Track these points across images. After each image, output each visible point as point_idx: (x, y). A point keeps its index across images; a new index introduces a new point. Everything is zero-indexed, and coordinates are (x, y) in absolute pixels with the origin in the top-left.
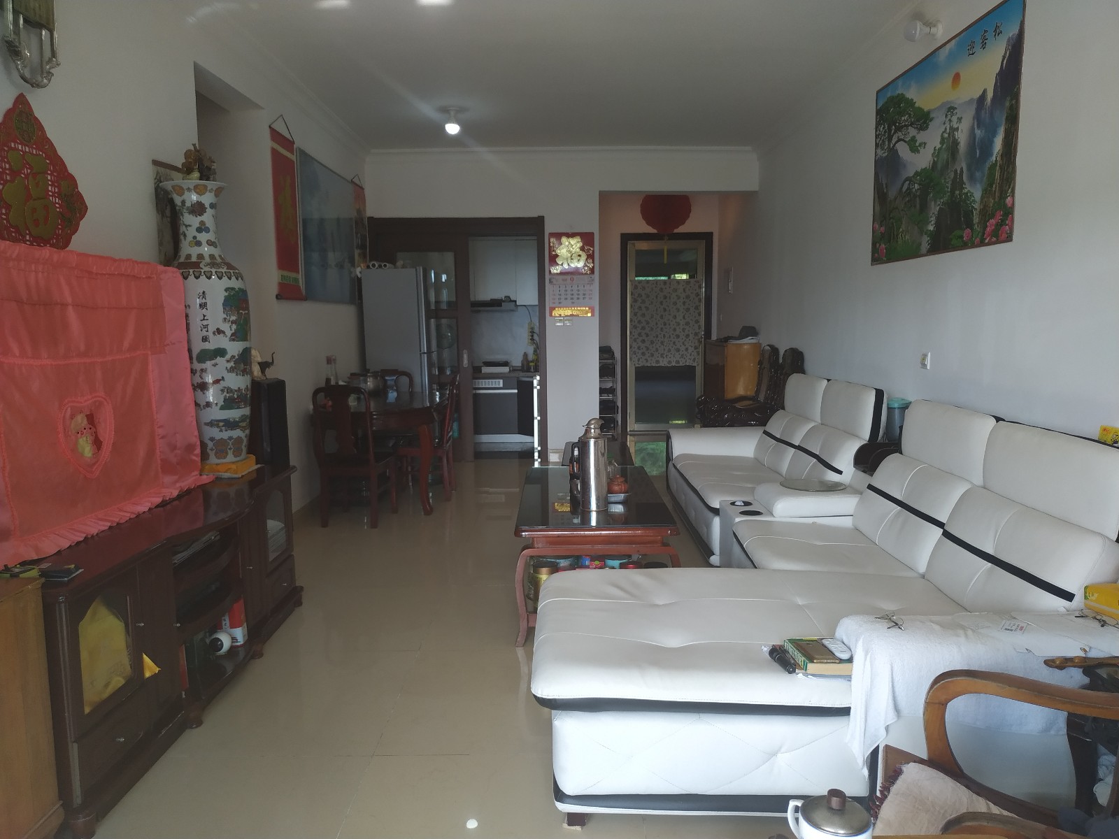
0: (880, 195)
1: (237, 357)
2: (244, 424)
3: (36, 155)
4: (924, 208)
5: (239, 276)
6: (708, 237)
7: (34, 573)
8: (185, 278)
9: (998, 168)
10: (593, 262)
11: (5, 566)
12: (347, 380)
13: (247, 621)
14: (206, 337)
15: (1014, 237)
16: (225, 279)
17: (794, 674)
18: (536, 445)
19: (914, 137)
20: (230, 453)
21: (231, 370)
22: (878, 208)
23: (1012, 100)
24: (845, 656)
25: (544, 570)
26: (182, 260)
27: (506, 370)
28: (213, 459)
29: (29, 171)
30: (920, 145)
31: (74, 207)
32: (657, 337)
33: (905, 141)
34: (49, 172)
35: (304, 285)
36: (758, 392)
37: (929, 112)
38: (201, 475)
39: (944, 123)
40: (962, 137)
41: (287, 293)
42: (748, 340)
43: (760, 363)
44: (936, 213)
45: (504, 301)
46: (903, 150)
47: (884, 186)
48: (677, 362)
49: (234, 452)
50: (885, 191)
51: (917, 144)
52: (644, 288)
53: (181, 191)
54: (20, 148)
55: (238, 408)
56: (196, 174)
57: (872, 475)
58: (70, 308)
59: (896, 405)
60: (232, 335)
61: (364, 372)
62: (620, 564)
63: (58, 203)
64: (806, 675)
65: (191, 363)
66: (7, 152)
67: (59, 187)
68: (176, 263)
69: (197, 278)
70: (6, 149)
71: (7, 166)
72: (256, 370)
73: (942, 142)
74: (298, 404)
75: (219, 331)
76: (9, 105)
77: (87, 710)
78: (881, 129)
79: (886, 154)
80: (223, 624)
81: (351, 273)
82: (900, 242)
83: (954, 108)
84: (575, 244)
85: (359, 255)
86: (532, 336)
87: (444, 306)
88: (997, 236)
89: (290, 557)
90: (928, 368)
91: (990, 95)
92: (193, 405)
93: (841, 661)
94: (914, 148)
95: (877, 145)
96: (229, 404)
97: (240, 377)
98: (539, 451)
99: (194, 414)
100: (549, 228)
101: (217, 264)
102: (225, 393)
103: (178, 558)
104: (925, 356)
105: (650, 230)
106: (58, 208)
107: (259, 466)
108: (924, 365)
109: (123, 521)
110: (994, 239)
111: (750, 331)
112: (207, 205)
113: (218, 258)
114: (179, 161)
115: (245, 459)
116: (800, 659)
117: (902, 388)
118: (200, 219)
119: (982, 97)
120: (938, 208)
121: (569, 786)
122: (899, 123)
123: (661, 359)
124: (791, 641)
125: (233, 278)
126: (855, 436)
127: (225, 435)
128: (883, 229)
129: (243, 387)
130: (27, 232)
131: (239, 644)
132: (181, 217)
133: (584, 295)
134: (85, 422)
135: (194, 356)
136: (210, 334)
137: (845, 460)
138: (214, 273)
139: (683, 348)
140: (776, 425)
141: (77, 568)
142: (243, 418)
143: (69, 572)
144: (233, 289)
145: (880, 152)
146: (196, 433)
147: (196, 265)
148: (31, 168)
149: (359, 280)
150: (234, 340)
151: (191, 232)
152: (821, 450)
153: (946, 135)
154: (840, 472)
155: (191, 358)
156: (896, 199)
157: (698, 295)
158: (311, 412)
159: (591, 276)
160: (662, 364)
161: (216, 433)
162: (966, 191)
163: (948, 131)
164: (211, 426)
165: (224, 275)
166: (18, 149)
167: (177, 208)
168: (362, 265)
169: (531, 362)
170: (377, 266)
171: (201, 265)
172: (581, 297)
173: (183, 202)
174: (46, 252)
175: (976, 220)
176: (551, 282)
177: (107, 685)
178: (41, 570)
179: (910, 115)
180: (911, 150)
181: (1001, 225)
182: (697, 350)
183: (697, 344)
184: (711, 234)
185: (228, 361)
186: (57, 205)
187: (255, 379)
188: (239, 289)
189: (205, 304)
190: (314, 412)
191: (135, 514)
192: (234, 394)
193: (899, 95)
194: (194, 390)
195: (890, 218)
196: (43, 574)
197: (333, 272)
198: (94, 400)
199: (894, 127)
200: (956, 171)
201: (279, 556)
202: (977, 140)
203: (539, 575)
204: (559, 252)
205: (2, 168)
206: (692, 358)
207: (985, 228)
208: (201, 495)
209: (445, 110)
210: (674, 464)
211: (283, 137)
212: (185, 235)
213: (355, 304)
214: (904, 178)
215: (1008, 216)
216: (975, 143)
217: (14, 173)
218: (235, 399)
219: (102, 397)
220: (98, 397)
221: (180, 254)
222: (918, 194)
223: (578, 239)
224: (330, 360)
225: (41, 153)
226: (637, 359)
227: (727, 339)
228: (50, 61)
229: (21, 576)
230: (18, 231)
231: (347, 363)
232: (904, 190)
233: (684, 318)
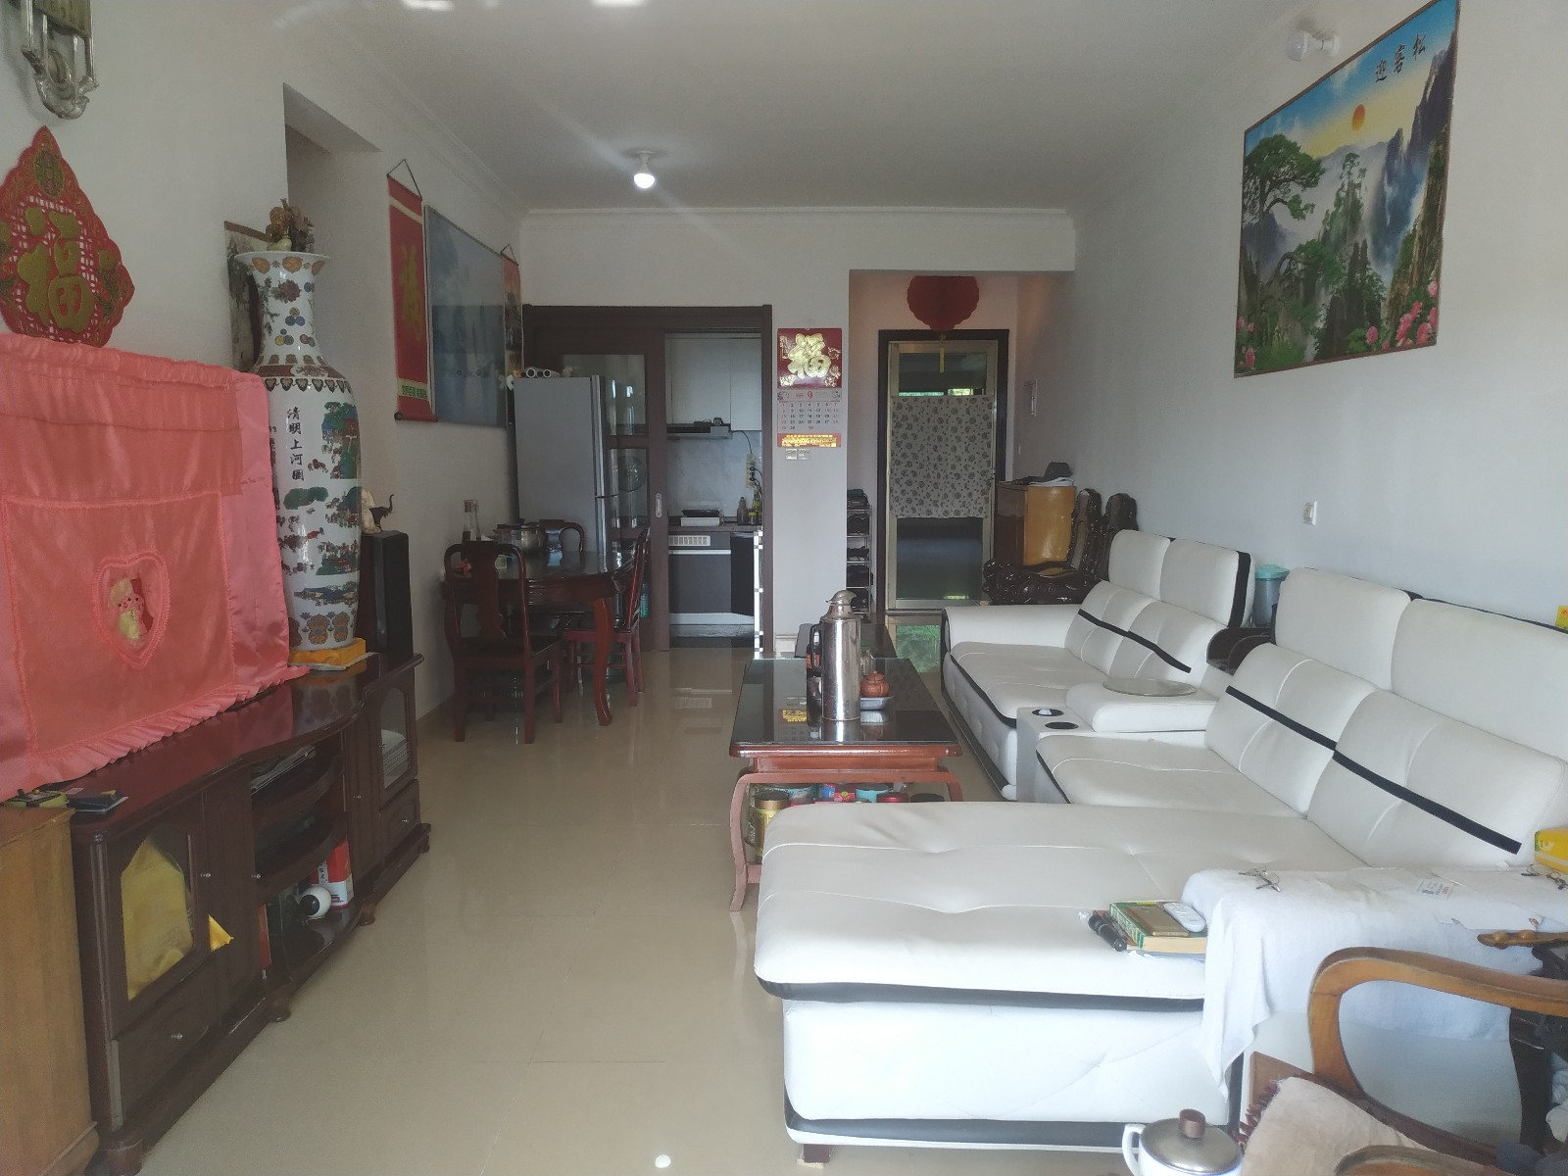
0: (1248, 277)
1: (341, 501)
2: (350, 595)
3: (64, 213)
4: (1311, 295)
5: (345, 387)
6: (1001, 336)
7: (59, 801)
8: (270, 389)
9: (1416, 240)
10: (840, 371)
11: (19, 791)
12: (493, 534)
13: (353, 872)
14: (299, 473)
15: (1438, 339)
16: (325, 390)
17: (1125, 952)
18: (757, 628)
19: (1298, 196)
20: (331, 636)
21: (333, 519)
22: (1244, 297)
23: (1438, 145)
24: (1196, 927)
25: (771, 803)
26: (265, 363)
27: (715, 521)
28: (307, 644)
29: (54, 236)
30: (1306, 208)
31: (115, 287)
32: (929, 476)
33: (1285, 203)
34: (82, 238)
35: (434, 401)
36: (1071, 555)
37: (1319, 162)
38: (289, 666)
39: (1341, 177)
40: (1366, 197)
41: (410, 411)
42: (1057, 482)
43: (1075, 515)
44: (1328, 304)
45: (713, 425)
46: (1281, 215)
47: (1254, 265)
48: (957, 512)
49: (335, 634)
50: (1255, 273)
51: (1302, 206)
52: (910, 408)
53: (264, 266)
54: (42, 203)
55: (343, 572)
56: (286, 243)
57: (1232, 674)
58: (111, 431)
59: (1268, 576)
60: (335, 469)
61: (517, 523)
62: (878, 795)
63: (92, 282)
64: (1142, 953)
65: (277, 508)
66: (24, 208)
67: (95, 258)
68: (257, 367)
69: (286, 388)
70: (22, 204)
71: (24, 229)
72: (368, 519)
73: (1338, 202)
74: (425, 567)
75: (317, 464)
76: (26, 141)
77: (131, 996)
78: (1251, 184)
79: (1257, 220)
80: (320, 875)
81: (498, 383)
82: (1275, 342)
83: (1356, 156)
84: (815, 344)
85: (511, 357)
86: (753, 474)
87: (629, 432)
88: (1414, 338)
89: (414, 782)
90: (1314, 522)
91: (1407, 137)
92: (278, 568)
93: (1191, 934)
94: (1297, 211)
95: (1244, 208)
96: (330, 566)
97: (346, 530)
98: (761, 637)
99: (280, 579)
100: (777, 323)
101: (315, 370)
102: (324, 551)
103: (259, 782)
104: (1309, 507)
105: (921, 325)
106: (94, 288)
107: (371, 654)
108: (1308, 520)
109: (182, 730)
110: (1410, 342)
111: (1061, 470)
112: (301, 287)
113: (316, 361)
114: (262, 224)
115: (351, 644)
116: (1132, 930)
117: (1270, 556)
118: (290, 305)
119: (1396, 142)
120: (1331, 297)
122: (1275, 176)
123: (933, 508)
124: (1120, 905)
125: (337, 389)
126: (1209, 617)
127: (324, 610)
128: (1251, 326)
129: (349, 543)
130: (51, 322)
131: (341, 904)
132: (265, 302)
133: (827, 417)
134: (130, 590)
135: (282, 498)
136: (304, 468)
137: (1195, 651)
138: (310, 382)
139: (965, 493)
140: (1097, 601)
141: (119, 795)
142: (349, 587)
143: (109, 800)
144: (337, 404)
145: (1248, 217)
146: (284, 607)
147: (285, 371)
148: (57, 232)
149: (511, 393)
150: (337, 477)
151: (278, 325)
152: (1160, 637)
153: (1343, 194)
154: (1187, 669)
155: (277, 501)
156: (1270, 283)
157: (986, 418)
158: (443, 579)
159: (837, 389)
160: (934, 515)
161: (311, 607)
162: (1370, 273)
163: (1346, 188)
164: (305, 598)
165: (325, 384)
166: (40, 206)
167: (259, 289)
168: (515, 372)
169: (751, 511)
170: (535, 373)
171: (293, 371)
172: (823, 419)
173: (268, 282)
174: (77, 351)
175: (1384, 313)
176: (780, 398)
177: (159, 960)
178: (68, 797)
179: (1292, 165)
180: (1292, 215)
181: (1421, 323)
182: (986, 496)
183: (985, 487)
184: (1006, 332)
185: (328, 506)
186: (93, 285)
187: (367, 531)
188: (346, 404)
189: (298, 425)
190: (446, 579)
191: (198, 720)
192: (336, 552)
193: (1276, 136)
194: (281, 546)
195: (1262, 311)
196: (73, 802)
197: (473, 384)
198: (142, 558)
199: (1268, 183)
200: (1356, 245)
201: (397, 781)
202: (1387, 201)
203: (763, 812)
204: (791, 355)
205: (16, 231)
206: (978, 507)
207: (1397, 325)
208: (290, 695)
209: (633, 154)
210: (952, 657)
211: (407, 190)
212: (270, 328)
213: (506, 427)
214: (1283, 253)
215: (1430, 310)
216: (1384, 205)
217: (34, 239)
218: (339, 560)
219: (153, 555)
220: (149, 554)
221: (263, 354)
222: (1302, 276)
223: (819, 338)
224: (469, 506)
225: (70, 211)
226: (900, 507)
227: (1028, 481)
228: (84, 81)
229: (41, 805)
230: (37, 320)
231: (493, 511)
232: (1282, 270)
233: (967, 450)
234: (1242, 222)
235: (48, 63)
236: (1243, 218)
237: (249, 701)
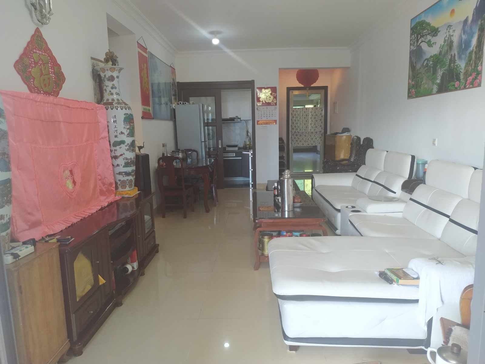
0: (412, 67)
1: (130, 144)
2: (133, 174)
3: (44, 55)
4: (435, 72)
5: (129, 108)
6: (325, 88)
7: (55, 240)
8: (107, 109)
9: (474, 52)
10: (276, 100)
11: (42, 237)
12: (171, 154)
13: (138, 260)
14: (116, 136)
15: (482, 85)
16: (124, 109)
17: (392, 284)
18: (251, 182)
19: (430, 40)
20: (127, 186)
21: (127, 150)
22: (411, 73)
23: (482, 21)
24: (415, 276)
25: (266, 237)
26: (105, 101)
27: (236, 149)
28: (120, 189)
29: (42, 62)
30: (433, 44)
31: (60, 79)
32: (303, 133)
33: (425, 42)
34: (50, 63)
35: (152, 113)
36: (350, 157)
37: (438, 29)
38: (115, 196)
39: (446, 33)
40: (455, 39)
41: (146, 116)
42: (346, 134)
43: (351, 144)
44: (441, 75)
45: (235, 118)
46: (424, 46)
47: (414, 63)
48: (312, 144)
49: (129, 186)
50: (415, 65)
51: (432, 43)
52: (297, 112)
53: (103, 70)
54: (38, 52)
55: (131, 166)
56: (110, 63)
57: (411, 194)
58: (62, 124)
59: (420, 162)
60: (128, 134)
61: (177, 150)
62: (300, 234)
63: (53, 77)
64: (398, 285)
65: (110, 147)
66: (33, 54)
67: (54, 69)
68: (102, 103)
69: (112, 109)
70: (32, 52)
71: (33, 60)
72: (137, 149)
73: (445, 41)
74: (153, 164)
75: (122, 133)
76: (33, 33)
77: (78, 300)
78: (413, 37)
79: (416, 48)
80: (128, 261)
81: (170, 107)
82: (422, 88)
83: (451, 26)
84: (268, 92)
85: (174, 98)
86: (248, 134)
87: (210, 121)
88: (472, 84)
89: (154, 231)
90: (436, 145)
91: (470, 19)
92: (111, 165)
93: (414, 279)
94: (430, 44)
95: (411, 44)
96: (127, 165)
97: (131, 153)
98: (252, 184)
99: (112, 169)
100: (257, 85)
101: (120, 103)
102: (125, 160)
103: (110, 233)
104: (434, 140)
105: (301, 85)
106: (54, 79)
107: (139, 192)
108: (434, 144)
109: (86, 217)
110: (471, 86)
111: (346, 130)
112: (115, 77)
113: (120, 100)
114: (102, 57)
115: (133, 189)
116: (394, 278)
117: (421, 156)
118: (112, 83)
119: (466, 21)
120: (442, 72)
121: (290, 333)
122: (422, 34)
123: (304, 143)
124: (388, 269)
125: (127, 109)
126: (402, 176)
127: (125, 178)
128: (413, 82)
129: (132, 158)
130: (42, 90)
131: (135, 269)
132: (104, 82)
133: (272, 115)
134: (69, 173)
135: (112, 144)
136: (118, 134)
137: (397, 187)
138: (119, 107)
139: (314, 138)
140: (362, 171)
141: (72, 238)
142: (133, 171)
143: (69, 240)
144: (127, 114)
145: (412, 47)
146: (113, 178)
147: (111, 104)
148: (42, 61)
149: (174, 110)
150: (128, 137)
151: (109, 89)
152: (384, 183)
153: (447, 39)
154: (395, 193)
155: (110, 145)
156: (420, 69)
157: (321, 114)
158: (157, 168)
159: (275, 106)
160: (305, 145)
161: (121, 178)
162: (457, 64)
163: (448, 36)
164: (119, 175)
165: (124, 108)
166: (37, 53)
167: (102, 78)
168: (175, 103)
169: (248, 145)
170: (182, 103)
171: (114, 104)
172: (271, 116)
173: (105, 76)
174: (51, 98)
175: (462, 77)
176: (257, 109)
177: (84, 289)
178: (57, 239)
179: (428, 30)
180: (428, 46)
181: (475, 79)
182: (321, 139)
183: (321, 136)
184: (327, 87)
185: (126, 146)
186: (53, 78)
187: (137, 154)
188: (130, 114)
189: (116, 121)
190: (158, 168)
191: (91, 213)
192: (129, 160)
193: (422, 21)
194: (112, 159)
195: (417, 78)
196: (58, 240)
197: (163, 107)
198: (72, 164)
199: (419, 36)
200: (451, 55)
201: (149, 231)
202: (463, 41)
203: (264, 240)
204: (261, 96)
205: (31, 61)
206: (319, 142)
207: (467, 81)
208: (116, 205)
209: (212, 33)
210: (316, 190)
211: (143, 46)
212: (106, 90)
213: (173, 120)
214: (425, 59)
215: (479, 75)
216: (462, 42)
217: (36, 64)
218: (129, 163)
219: (75, 162)
220: (74, 162)
221: (104, 99)
222: (432, 66)
223: (269, 90)
224: (164, 145)
225: (46, 54)
226: (294, 143)
227: (336, 134)
228: (49, 13)
229: (49, 242)
230: (38, 89)
231: (171, 147)
232: (425, 64)
233: (315, 124)
234: (410, 49)
235: (38, 7)
236: (410, 47)
237: (105, 207)
